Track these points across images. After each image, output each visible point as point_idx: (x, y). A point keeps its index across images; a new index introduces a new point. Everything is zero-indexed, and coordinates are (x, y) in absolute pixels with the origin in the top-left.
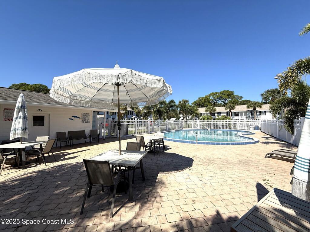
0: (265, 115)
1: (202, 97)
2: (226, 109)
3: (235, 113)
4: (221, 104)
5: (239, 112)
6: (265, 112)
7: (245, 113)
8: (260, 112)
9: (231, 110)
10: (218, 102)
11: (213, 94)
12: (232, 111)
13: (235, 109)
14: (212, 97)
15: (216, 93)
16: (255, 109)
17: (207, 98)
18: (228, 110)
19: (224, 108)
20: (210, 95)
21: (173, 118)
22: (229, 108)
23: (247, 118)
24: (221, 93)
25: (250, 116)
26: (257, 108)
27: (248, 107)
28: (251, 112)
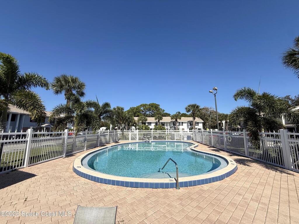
0: (183, 125)
1: (134, 107)
2: (156, 119)
3: (162, 123)
4: (150, 114)
5: (165, 122)
6: (182, 123)
7: (170, 123)
8: (179, 123)
9: (159, 120)
10: (147, 113)
11: (144, 105)
12: (161, 121)
13: (162, 120)
14: (142, 108)
15: (146, 105)
16: (176, 120)
17: (138, 108)
18: (157, 121)
19: (154, 118)
20: (141, 106)
21: (103, 128)
22: (158, 118)
23: (170, 127)
24: (149, 105)
25: (173, 126)
26: (178, 120)
27: (172, 119)
28: (173, 123)
